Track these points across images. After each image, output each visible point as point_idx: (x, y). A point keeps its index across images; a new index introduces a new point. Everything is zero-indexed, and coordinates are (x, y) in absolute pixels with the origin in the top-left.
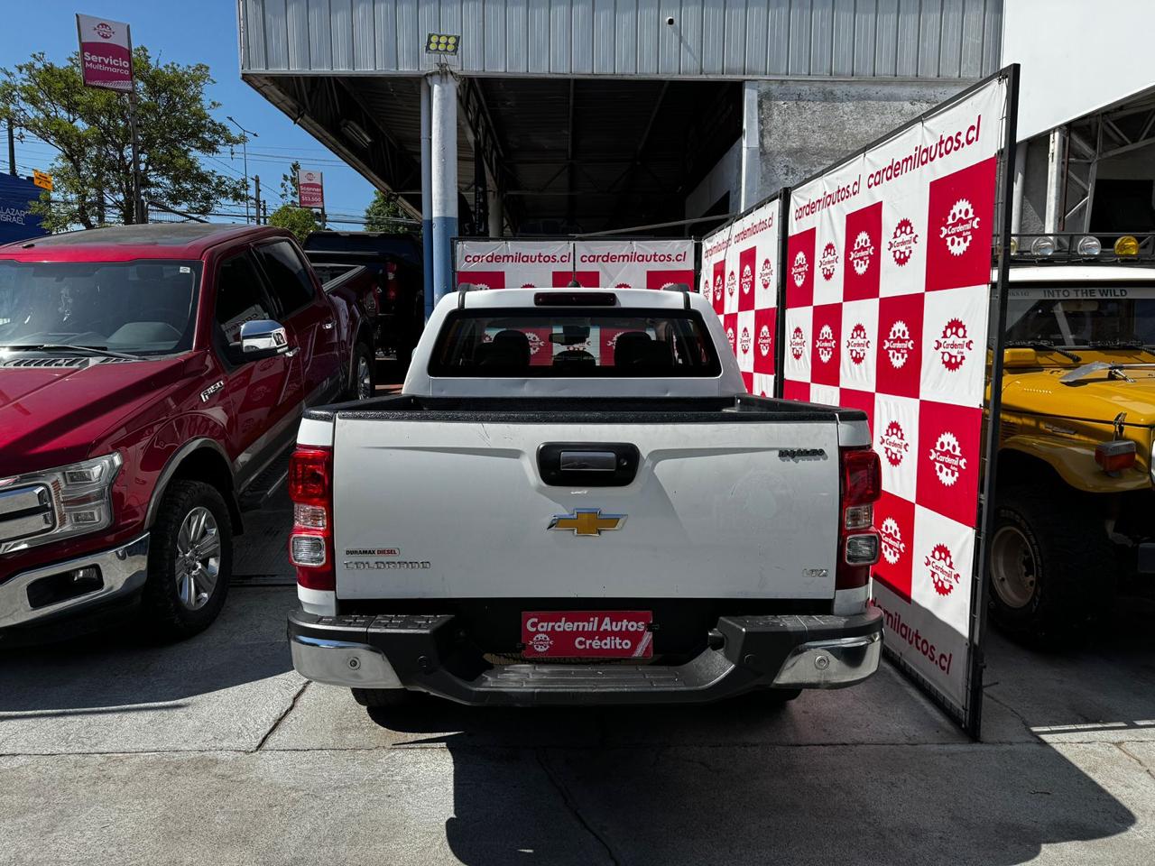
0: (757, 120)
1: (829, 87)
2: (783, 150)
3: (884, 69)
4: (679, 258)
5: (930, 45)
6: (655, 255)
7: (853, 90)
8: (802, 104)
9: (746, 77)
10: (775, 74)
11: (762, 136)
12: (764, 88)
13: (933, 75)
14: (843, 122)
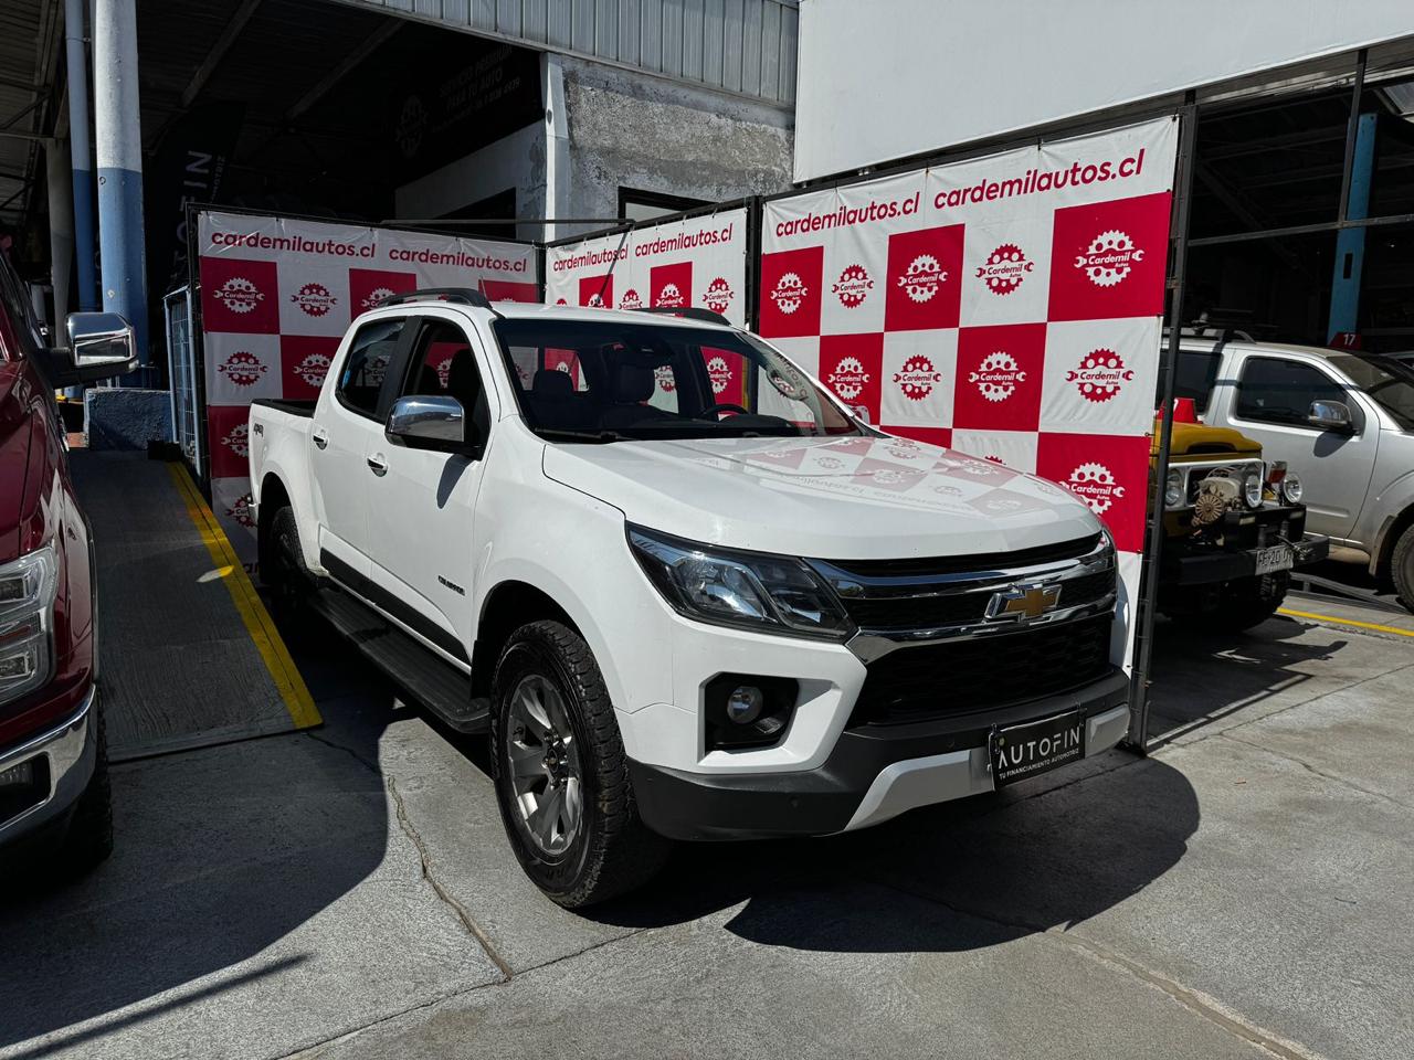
0: (563, 104)
1: (637, 80)
2: (595, 147)
3: (692, 71)
4: (518, 267)
5: (733, 54)
6: (488, 260)
7: (663, 88)
8: (611, 94)
9: (549, 48)
10: (580, 52)
11: (570, 125)
12: (568, 65)
13: (736, 89)
14: (654, 125)
